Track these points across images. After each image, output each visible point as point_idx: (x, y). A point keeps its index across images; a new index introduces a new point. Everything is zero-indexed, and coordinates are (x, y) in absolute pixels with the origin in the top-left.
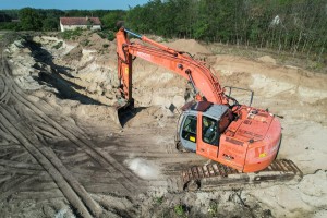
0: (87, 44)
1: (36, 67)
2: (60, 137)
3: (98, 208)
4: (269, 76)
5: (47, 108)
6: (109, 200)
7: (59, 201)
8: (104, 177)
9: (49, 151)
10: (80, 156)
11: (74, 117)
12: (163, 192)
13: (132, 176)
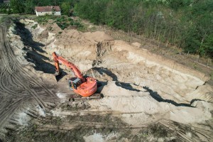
0: (51, 29)
1: (24, 49)
2: (36, 85)
3: (46, 105)
4: (136, 53)
5: (31, 74)
6: (49, 104)
7: (36, 104)
8: (49, 98)
9: (33, 90)
10: (43, 92)
11: (41, 78)
12: (64, 102)
13: (57, 98)
